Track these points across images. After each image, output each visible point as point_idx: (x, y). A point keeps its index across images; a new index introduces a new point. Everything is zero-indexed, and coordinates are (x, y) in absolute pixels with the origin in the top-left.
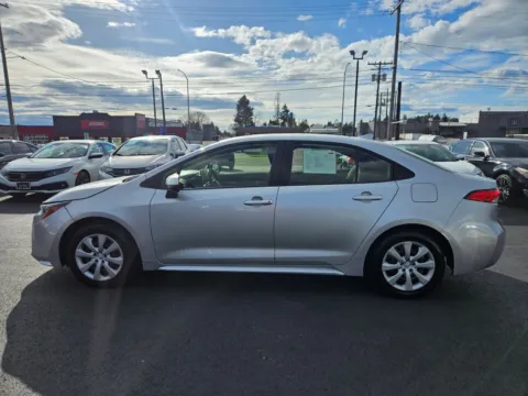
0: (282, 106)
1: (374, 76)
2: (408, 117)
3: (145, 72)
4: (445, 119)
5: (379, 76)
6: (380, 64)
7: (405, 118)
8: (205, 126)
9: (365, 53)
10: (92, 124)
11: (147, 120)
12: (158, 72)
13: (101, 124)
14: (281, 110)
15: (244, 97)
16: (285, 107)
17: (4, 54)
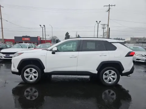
0: (78, 35)
1: (102, 28)
3: (40, 25)
4: (122, 39)
5: (104, 28)
6: (104, 24)
8: (57, 40)
9: (100, 22)
10: (25, 39)
11: (41, 38)
13: (27, 39)
15: (68, 32)
16: (79, 35)
17: (1, 20)
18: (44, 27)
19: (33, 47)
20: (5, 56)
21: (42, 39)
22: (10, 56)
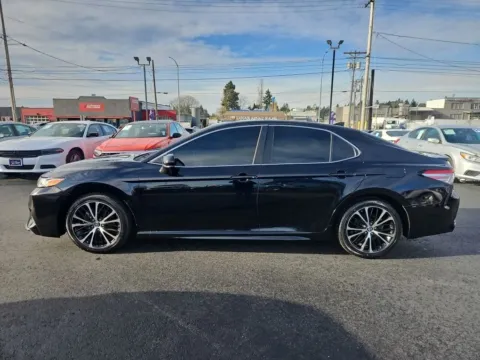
0: (265, 92)
2: (380, 102)
3: (137, 59)
4: (414, 104)
5: (354, 64)
6: (355, 53)
7: (377, 103)
9: (341, 42)
10: (89, 106)
11: (141, 103)
12: (149, 59)
13: (97, 107)
14: (265, 95)
15: (231, 83)
16: (268, 92)
17: (5, 40)
18: (147, 62)
19: (104, 134)
20: (8, 163)
21: (144, 107)
22: (25, 163)
